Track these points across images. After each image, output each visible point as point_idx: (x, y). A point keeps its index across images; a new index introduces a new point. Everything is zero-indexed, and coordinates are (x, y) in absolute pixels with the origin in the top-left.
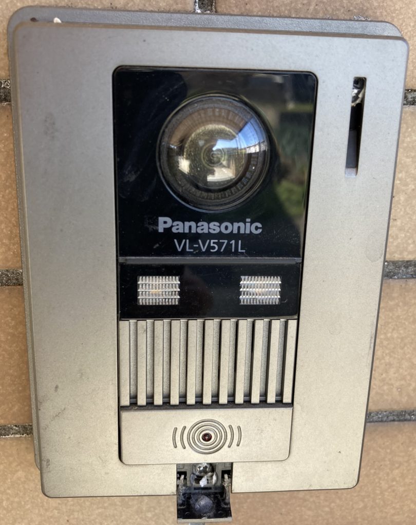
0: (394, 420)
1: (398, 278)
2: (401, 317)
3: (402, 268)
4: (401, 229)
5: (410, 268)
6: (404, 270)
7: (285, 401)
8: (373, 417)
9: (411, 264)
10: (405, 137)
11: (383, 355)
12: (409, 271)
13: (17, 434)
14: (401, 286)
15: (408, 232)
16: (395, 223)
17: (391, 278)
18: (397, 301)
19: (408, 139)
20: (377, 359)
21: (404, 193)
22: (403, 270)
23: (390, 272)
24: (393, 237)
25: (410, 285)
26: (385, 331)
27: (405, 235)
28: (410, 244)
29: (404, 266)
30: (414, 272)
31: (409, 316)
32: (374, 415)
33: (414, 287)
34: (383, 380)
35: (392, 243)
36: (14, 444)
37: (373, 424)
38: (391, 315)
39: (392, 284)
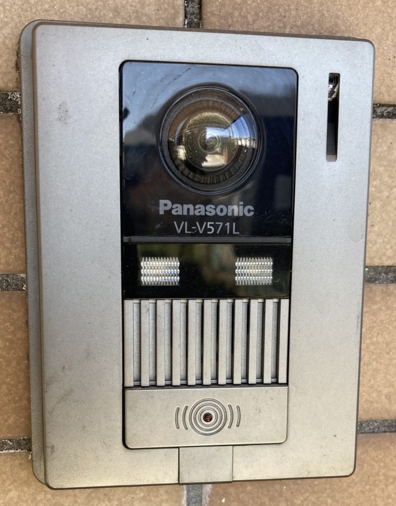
0: (385, 432)
1: (379, 283)
2: (385, 322)
3: (383, 274)
4: (379, 235)
5: (390, 274)
6: (385, 276)
7: (280, 381)
8: (364, 428)
9: (390, 270)
10: (377, 148)
11: (369, 360)
12: (389, 276)
13: (11, 449)
14: (383, 290)
15: (385, 237)
16: (373, 228)
17: (372, 283)
18: (379, 305)
19: (380, 149)
20: (364, 364)
21: (379, 200)
22: (383, 277)
23: (371, 278)
24: (371, 242)
25: (391, 290)
26: (370, 336)
27: (383, 240)
28: (388, 249)
29: (384, 272)
30: (394, 277)
31: (392, 320)
32: (366, 426)
33: (394, 291)
34: (372, 387)
35: (372, 248)
36: (9, 460)
37: (364, 435)
38: (375, 319)
39: (373, 288)
